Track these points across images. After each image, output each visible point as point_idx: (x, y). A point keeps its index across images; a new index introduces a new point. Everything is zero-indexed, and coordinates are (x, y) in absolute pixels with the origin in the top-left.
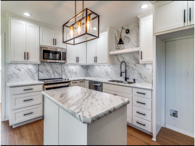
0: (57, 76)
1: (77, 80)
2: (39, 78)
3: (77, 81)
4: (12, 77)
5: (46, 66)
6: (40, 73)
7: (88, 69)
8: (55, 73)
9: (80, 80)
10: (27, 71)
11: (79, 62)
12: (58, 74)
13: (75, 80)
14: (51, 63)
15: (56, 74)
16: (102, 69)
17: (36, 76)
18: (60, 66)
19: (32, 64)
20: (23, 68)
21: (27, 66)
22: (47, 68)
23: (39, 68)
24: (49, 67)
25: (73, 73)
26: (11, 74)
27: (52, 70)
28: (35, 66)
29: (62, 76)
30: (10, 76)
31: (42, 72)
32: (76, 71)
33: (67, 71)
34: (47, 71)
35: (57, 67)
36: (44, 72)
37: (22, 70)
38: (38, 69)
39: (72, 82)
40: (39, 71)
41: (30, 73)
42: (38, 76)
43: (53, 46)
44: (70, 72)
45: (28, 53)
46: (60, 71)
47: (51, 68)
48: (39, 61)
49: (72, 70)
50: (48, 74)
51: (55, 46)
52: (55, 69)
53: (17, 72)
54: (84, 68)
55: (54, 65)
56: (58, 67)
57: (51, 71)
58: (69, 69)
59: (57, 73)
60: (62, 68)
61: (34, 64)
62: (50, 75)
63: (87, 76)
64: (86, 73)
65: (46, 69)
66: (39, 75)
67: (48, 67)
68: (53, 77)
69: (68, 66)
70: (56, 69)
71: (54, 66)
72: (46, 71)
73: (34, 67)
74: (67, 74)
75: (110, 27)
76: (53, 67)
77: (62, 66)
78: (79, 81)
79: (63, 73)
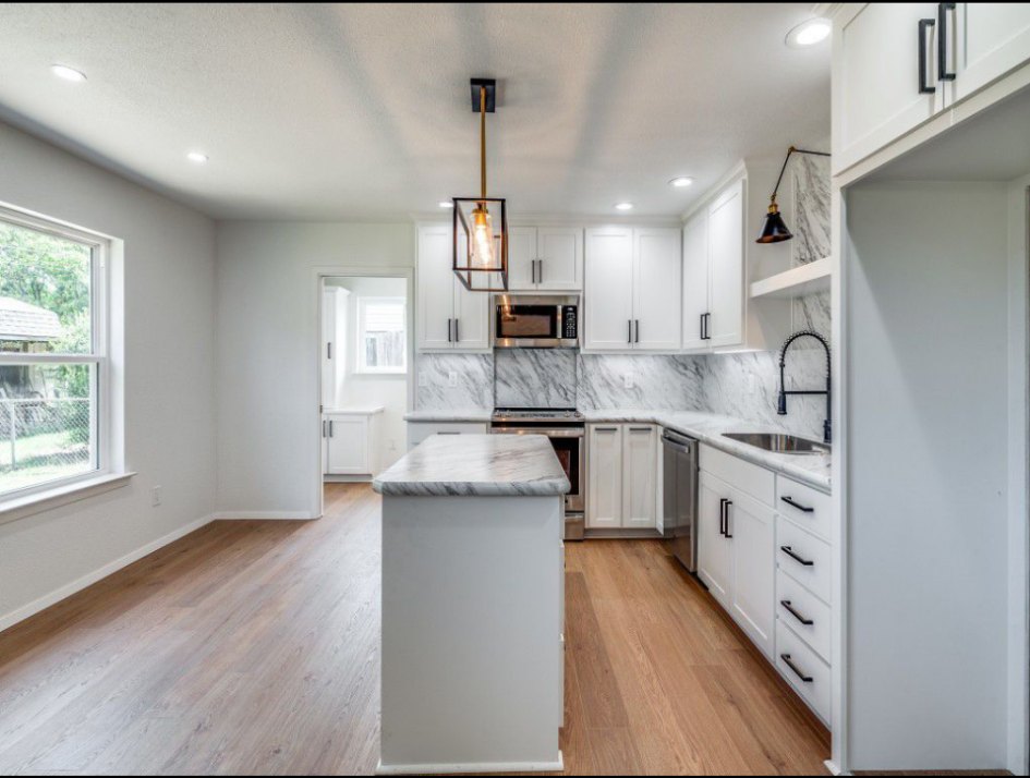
0: (556, 401)
1: (617, 421)
2: (495, 403)
3: (618, 426)
4: (429, 396)
5: (518, 362)
6: (500, 385)
7: (705, 372)
8: (551, 386)
9: (634, 421)
10: (463, 378)
11: (641, 341)
12: (562, 393)
13: (607, 421)
14: (536, 351)
15: (553, 391)
16: (750, 372)
17: (488, 393)
18: (567, 359)
19: (476, 355)
20: (453, 369)
21: (465, 362)
22: (522, 370)
23: (499, 370)
24: (530, 365)
25: (624, 390)
26: (425, 385)
27: (539, 375)
28: (487, 362)
29: (575, 398)
30: (425, 392)
31: (505, 382)
32: (638, 383)
33: (595, 381)
34: (522, 378)
35: (557, 366)
36: (513, 384)
37: (451, 373)
38: (495, 371)
39: (593, 427)
40: (495, 378)
41: (472, 386)
42: (495, 397)
43: (533, 287)
44: (608, 385)
45: (457, 321)
46: (569, 379)
47: (535, 370)
48: (486, 346)
49: (617, 378)
50: (526, 390)
51: (541, 287)
52: (551, 373)
53: (439, 379)
54: (681, 368)
55: (546, 356)
56: (561, 363)
57: (535, 381)
58: (604, 373)
59: (558, 387)
60: (575, 370)
61: (483, 355)
62: (531, 394)
63: (697, 409)
64: (691, 394)
65: (519, 372)
66: (495, 391)
67: (526, 365)
68: (542, 403)
69: (600, 360)
70: (553, 371)
71: (547, 360)
72: (518, 379)
73: (482, 365)
74: (595, 394)
75: (746, 160)
76: (543, 365)
77: (576, 360)
78: (627, 427)
79: (579, 390)
